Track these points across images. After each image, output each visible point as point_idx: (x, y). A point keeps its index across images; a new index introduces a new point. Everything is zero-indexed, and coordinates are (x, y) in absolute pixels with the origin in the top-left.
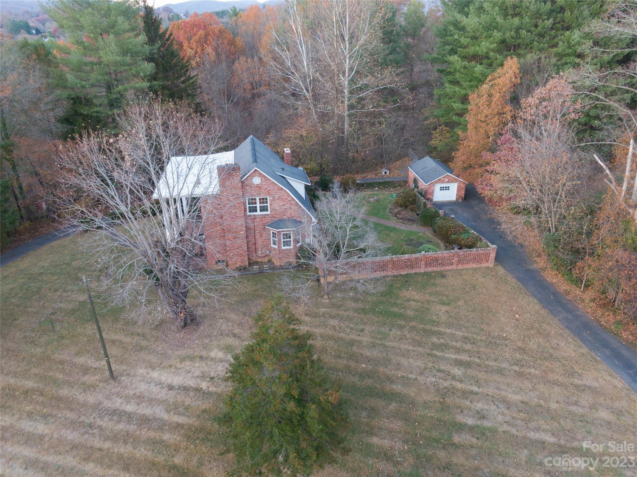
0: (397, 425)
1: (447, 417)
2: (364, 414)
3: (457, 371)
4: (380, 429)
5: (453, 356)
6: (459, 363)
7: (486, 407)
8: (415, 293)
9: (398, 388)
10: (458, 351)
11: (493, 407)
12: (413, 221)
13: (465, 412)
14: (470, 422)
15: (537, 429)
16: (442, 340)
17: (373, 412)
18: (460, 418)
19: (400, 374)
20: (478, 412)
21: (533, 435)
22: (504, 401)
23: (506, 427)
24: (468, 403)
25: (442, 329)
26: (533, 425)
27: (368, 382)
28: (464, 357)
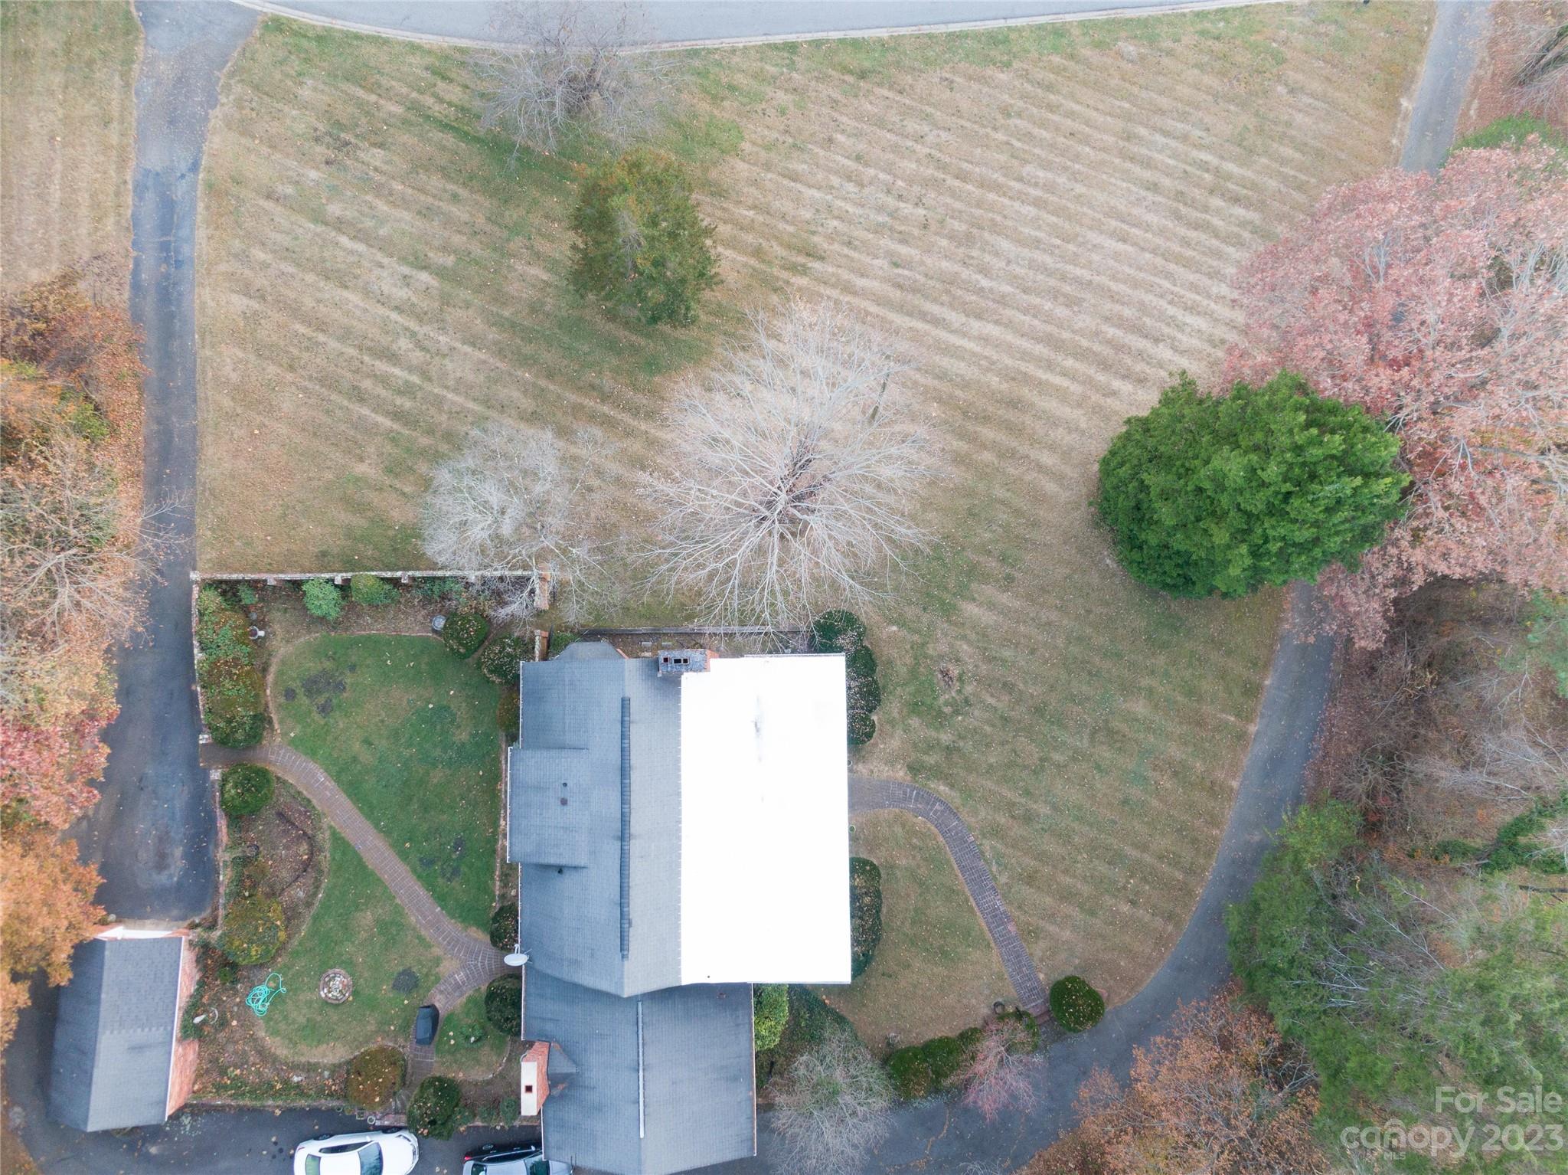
0: (513, 288)
1: (448, 288)
2: (547, 308)
3: (404, 344)
4: (534, 286)
5: (397, 371)
6: (393, 358)
7: (394, 290)
8: (395, 514)
9: (493, 335)
10: (384, 380)
11: (386, 289)
12: (280, 815)
13: (424, 287)
14: (424, 276)
15: (352, 252)
16: (398, 402)
17: (534, 308)
18: (434, 282)
19: (482, 355)
20: (408, 285)
21: (361, 247)
22: (366, 292)
23: (386, 261)
24: (414, 299)
25: (386, 422)
26: (351, 259)
27: (528, 349)
28: (382, 366)
